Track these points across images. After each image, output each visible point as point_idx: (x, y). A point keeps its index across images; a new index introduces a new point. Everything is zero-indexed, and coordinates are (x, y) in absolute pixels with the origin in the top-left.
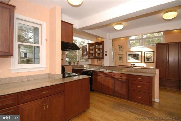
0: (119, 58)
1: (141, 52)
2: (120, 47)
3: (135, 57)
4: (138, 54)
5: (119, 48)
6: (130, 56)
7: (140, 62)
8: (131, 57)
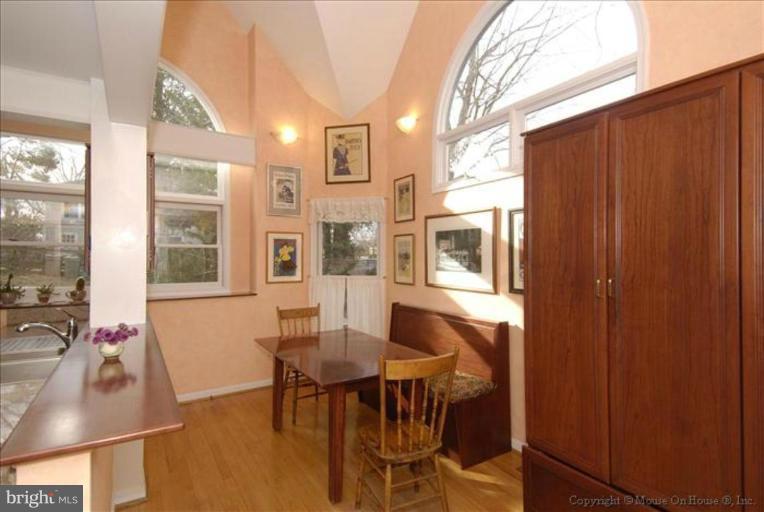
0: (400, 256)
1: (490, 216)
2: (401, 192)
3: (465, 253)
4: (479, 230)
5: (401, 198)
6: (444, 244)
7: (490, 287)
8: (446, 251)
